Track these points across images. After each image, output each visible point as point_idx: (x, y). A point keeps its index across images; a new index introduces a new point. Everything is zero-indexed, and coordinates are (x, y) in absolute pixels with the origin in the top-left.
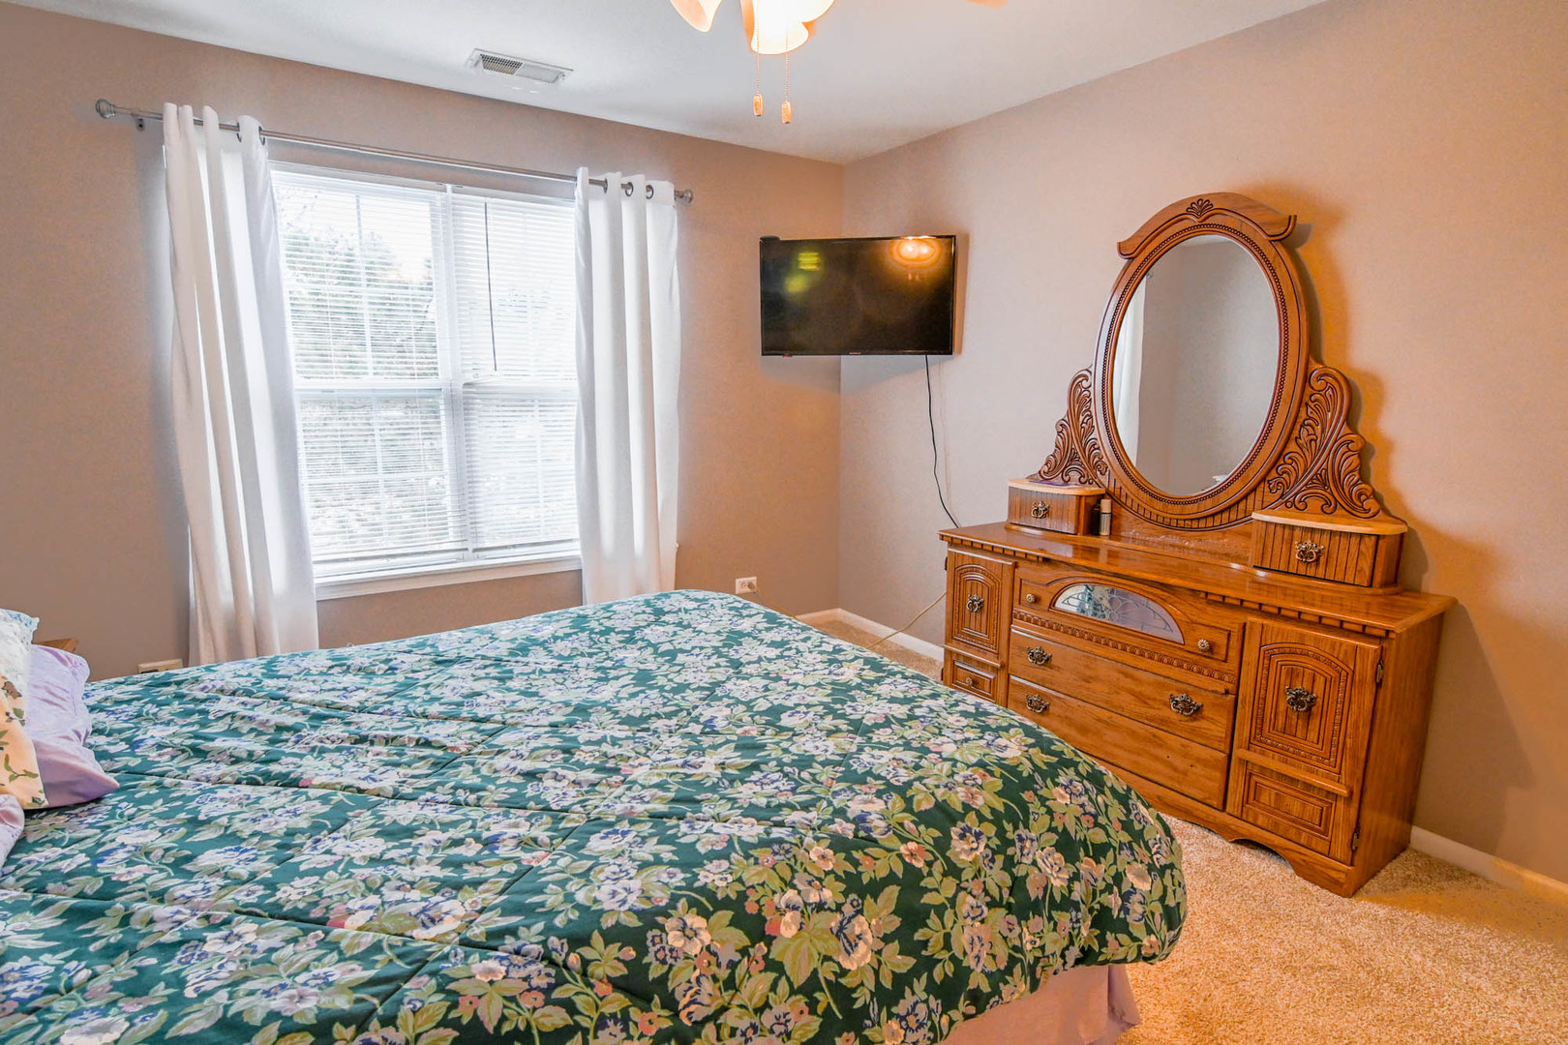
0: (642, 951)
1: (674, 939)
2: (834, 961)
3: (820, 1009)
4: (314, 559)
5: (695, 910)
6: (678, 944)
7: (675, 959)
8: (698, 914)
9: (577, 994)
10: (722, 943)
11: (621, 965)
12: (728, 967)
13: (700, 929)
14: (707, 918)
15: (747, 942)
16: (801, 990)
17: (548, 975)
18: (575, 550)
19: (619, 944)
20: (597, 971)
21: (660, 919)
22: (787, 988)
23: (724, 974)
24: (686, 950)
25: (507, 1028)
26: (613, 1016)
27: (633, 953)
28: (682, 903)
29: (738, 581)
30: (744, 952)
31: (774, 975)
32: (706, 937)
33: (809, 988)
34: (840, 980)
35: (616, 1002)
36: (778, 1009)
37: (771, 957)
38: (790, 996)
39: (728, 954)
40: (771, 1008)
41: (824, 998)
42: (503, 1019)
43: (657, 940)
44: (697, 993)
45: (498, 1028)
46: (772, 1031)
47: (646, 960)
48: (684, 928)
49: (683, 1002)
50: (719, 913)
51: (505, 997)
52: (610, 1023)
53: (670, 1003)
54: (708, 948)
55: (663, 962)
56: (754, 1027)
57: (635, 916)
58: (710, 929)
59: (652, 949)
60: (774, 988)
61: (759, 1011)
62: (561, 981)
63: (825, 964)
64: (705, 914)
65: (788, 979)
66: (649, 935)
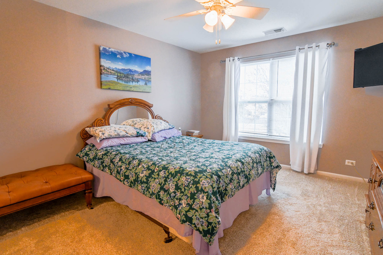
0: (197, 193)
1: (201, 196)
2: (216, 225)
3: (208, 228)
4: (239, 131)
5: (207, 196)
6: (200, 197)
7: (198, 198)
8: (206, 197)
9: (187, 189)
10: (205, 204)
11: (193, 191)
12: (202, 207)
13: (204, 199)
14: (207, 199)
15: (208, 207)
16: (208, 222)
17: (187, 184)
18: (288, 139)
19: (196, 189)
20: (191, 190)
21: (202, 192)
22: (207, 219)
23: (201, 207)
24: (200, 199)
25: (180, 187)
26: (187, 196)
27: (196, 192)
28: (207, 194)
29: (347, 160)
30: (206, 208)
31: (207, 216)
32: (204, 201)
33: (210, 223)
34: (214, 228)
35: (189, 195)
36: (203, 220)
37: (209, 214)
38: (206, 221)
39: (204, 206)
40: (203, 219)
41: (210, 227)
42: (180, 186)
43: (199, 194)
44: (197, 205)
45: (179, 186)
46: (200, 222)
47: (196, 194)
48: (203, 196)
49: (195, 204)
50: (209, 200)
51: (182, 183)
52: (186, 196)
53: (194, 202)
54: (203, 202)
55: (197, 197)
56: (199, 219)
57: (201, 188)
58: (205, 201)
59: (198, 194)
60: (205, 217)
61: (201, 218)
62: (187, 186)
63: (215, 224)
64: (207, 198)
65: (208, 219)
66: (199, 192)
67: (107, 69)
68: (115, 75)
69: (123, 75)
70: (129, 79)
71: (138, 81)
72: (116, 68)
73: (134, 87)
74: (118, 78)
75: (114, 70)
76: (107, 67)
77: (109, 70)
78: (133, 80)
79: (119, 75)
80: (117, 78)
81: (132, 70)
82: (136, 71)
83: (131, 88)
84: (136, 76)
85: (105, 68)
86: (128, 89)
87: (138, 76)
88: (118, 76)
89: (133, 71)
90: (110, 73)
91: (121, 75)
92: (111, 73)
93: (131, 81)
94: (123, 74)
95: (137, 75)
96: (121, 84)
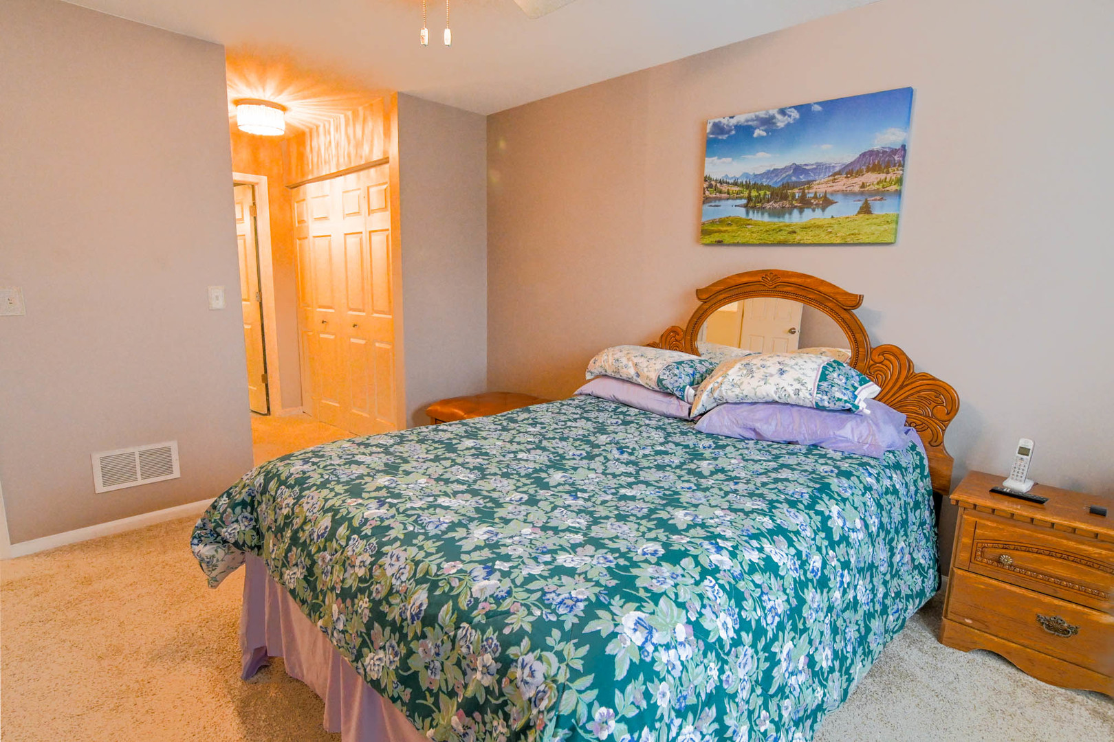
67: (718, 185)
68: (741, 198)
69: (768, 193)
70: (787, 204)
71: (826, 202)
72: (746, 175)
73: (805, 228)
74: (751, 204)
75: (739, 181)
76: (719, 178)
77: (724, 188)
78: (805, 203)
79: (754, 193)
80: (746, 206)
81: (806, 165)
82: (820, 168)
83: (795, 232)
84: (821, 187)
85: (713, 183)
86: (782, 238)
87: (831, 184)
88: (749, 199)
89: (808, 168)
90: (726, 195)
91: (762, 193)
92: (728, 194)
93: (796, 207)
94: (768, 187)
95: (826, 180)
96: (756, 224)
